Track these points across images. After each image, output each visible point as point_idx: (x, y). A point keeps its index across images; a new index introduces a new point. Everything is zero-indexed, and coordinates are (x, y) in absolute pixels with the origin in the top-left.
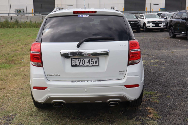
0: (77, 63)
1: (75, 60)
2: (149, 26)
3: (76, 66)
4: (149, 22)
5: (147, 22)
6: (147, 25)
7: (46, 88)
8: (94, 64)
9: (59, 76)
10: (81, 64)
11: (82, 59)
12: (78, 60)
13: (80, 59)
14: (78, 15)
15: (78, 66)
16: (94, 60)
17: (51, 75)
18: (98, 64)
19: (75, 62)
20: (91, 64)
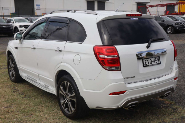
0: (147, 63)
1: (145, 60)
2: (22, 30)
3: (147, 66)
4: (21, 26)
5: (19, 26)
6: (19, 29)
7: (125, 91)
8: (158, 63)
9: (134, 78)
10: (150, 64)
11: (150, 59)
12: (147, 61)
13: (148, 59)
14: (130, 18)
15: (148, 66)
16: (157, 59)
17: (128, 78)
18: (159, 63)
19: (146, 62)
20: (155, 63)
